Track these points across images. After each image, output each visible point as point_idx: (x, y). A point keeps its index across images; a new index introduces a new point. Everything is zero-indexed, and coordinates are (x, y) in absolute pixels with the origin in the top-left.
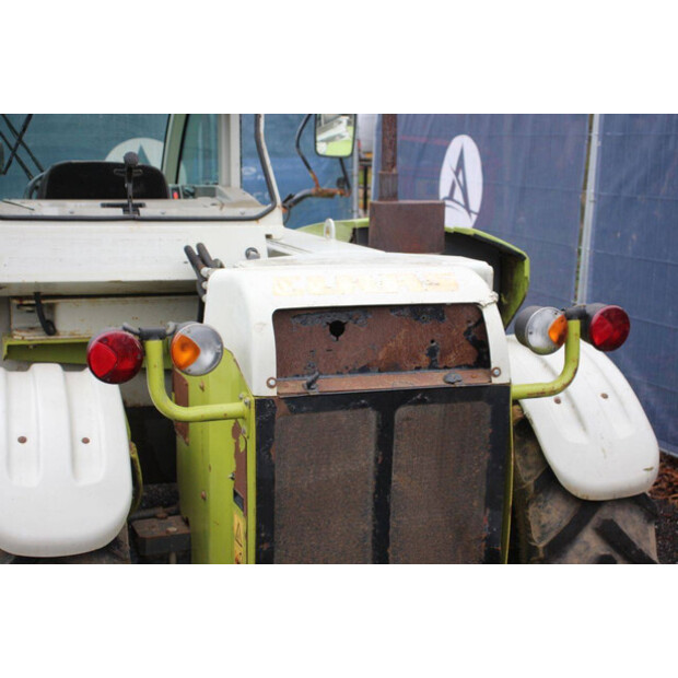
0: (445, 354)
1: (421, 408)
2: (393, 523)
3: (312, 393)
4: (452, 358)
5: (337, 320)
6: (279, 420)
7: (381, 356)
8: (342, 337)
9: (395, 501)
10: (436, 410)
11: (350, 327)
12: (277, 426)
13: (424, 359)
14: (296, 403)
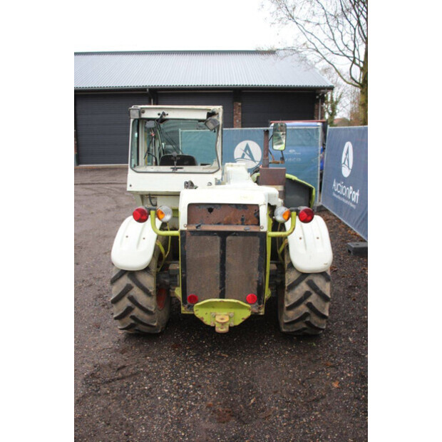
0: (247, 220)
1: (235, 237)
2: (227, 273)
3: (198, 230)
4: (250, 222)
5: (211, 208)
6: (187, 237)
7: (225, 220)
8: (212, 213)
9: (227, 266)
10: (241, 238)
11: (215, 210)
12: (187, 240)
13: (240, 222)
14: (193, 232)
